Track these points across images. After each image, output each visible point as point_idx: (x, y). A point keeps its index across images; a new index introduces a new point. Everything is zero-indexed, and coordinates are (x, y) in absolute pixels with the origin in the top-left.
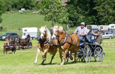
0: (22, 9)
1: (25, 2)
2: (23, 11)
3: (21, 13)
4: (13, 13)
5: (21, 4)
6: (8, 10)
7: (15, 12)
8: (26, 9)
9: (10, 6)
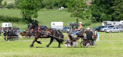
0: (61, 7)
1: (64, 2)
2: (62, 9)
3: (61, 11)
4: (54, 10)
5: (61, 3)
6: (51, 8)
7: (56, 10)
8: (64, 8)
9: (52, 5)
